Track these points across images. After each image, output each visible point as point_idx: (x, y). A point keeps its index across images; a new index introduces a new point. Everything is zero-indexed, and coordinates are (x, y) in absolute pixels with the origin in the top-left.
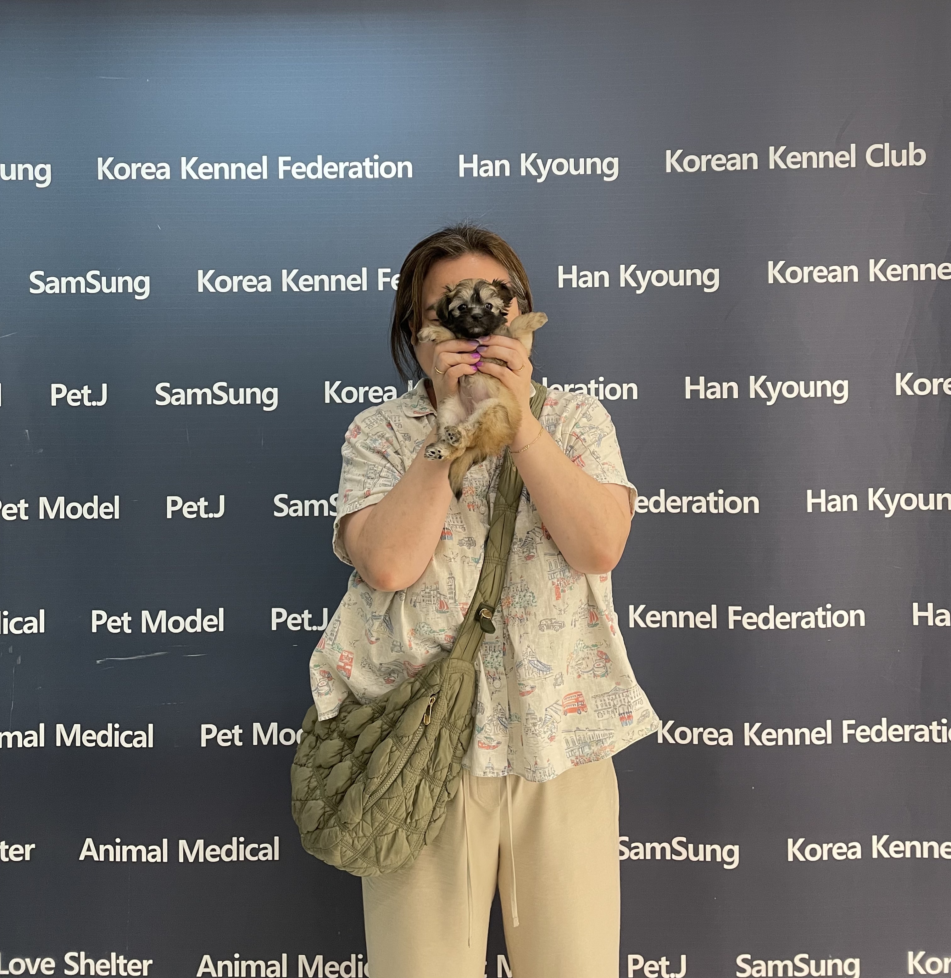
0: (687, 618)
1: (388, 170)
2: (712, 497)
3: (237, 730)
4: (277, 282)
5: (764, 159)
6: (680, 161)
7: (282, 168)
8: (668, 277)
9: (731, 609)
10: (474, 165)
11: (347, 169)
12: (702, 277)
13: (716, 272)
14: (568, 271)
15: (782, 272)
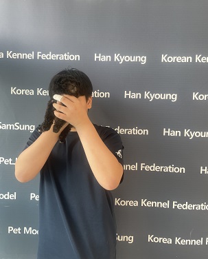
0: (159, 204)
1: (72, 57)
2: (170, 167)
3: (19, 229)
4: (36, 92)
5: (194, 59)
6: (166, 58)
7: (38, 56)
8: (160, 96)
9: (174, 202)
10: (99, 57)
11: (59, 57)
12: (171, 97)
13: (176, 95)
14: (128, 93)
15: (198, 96)
